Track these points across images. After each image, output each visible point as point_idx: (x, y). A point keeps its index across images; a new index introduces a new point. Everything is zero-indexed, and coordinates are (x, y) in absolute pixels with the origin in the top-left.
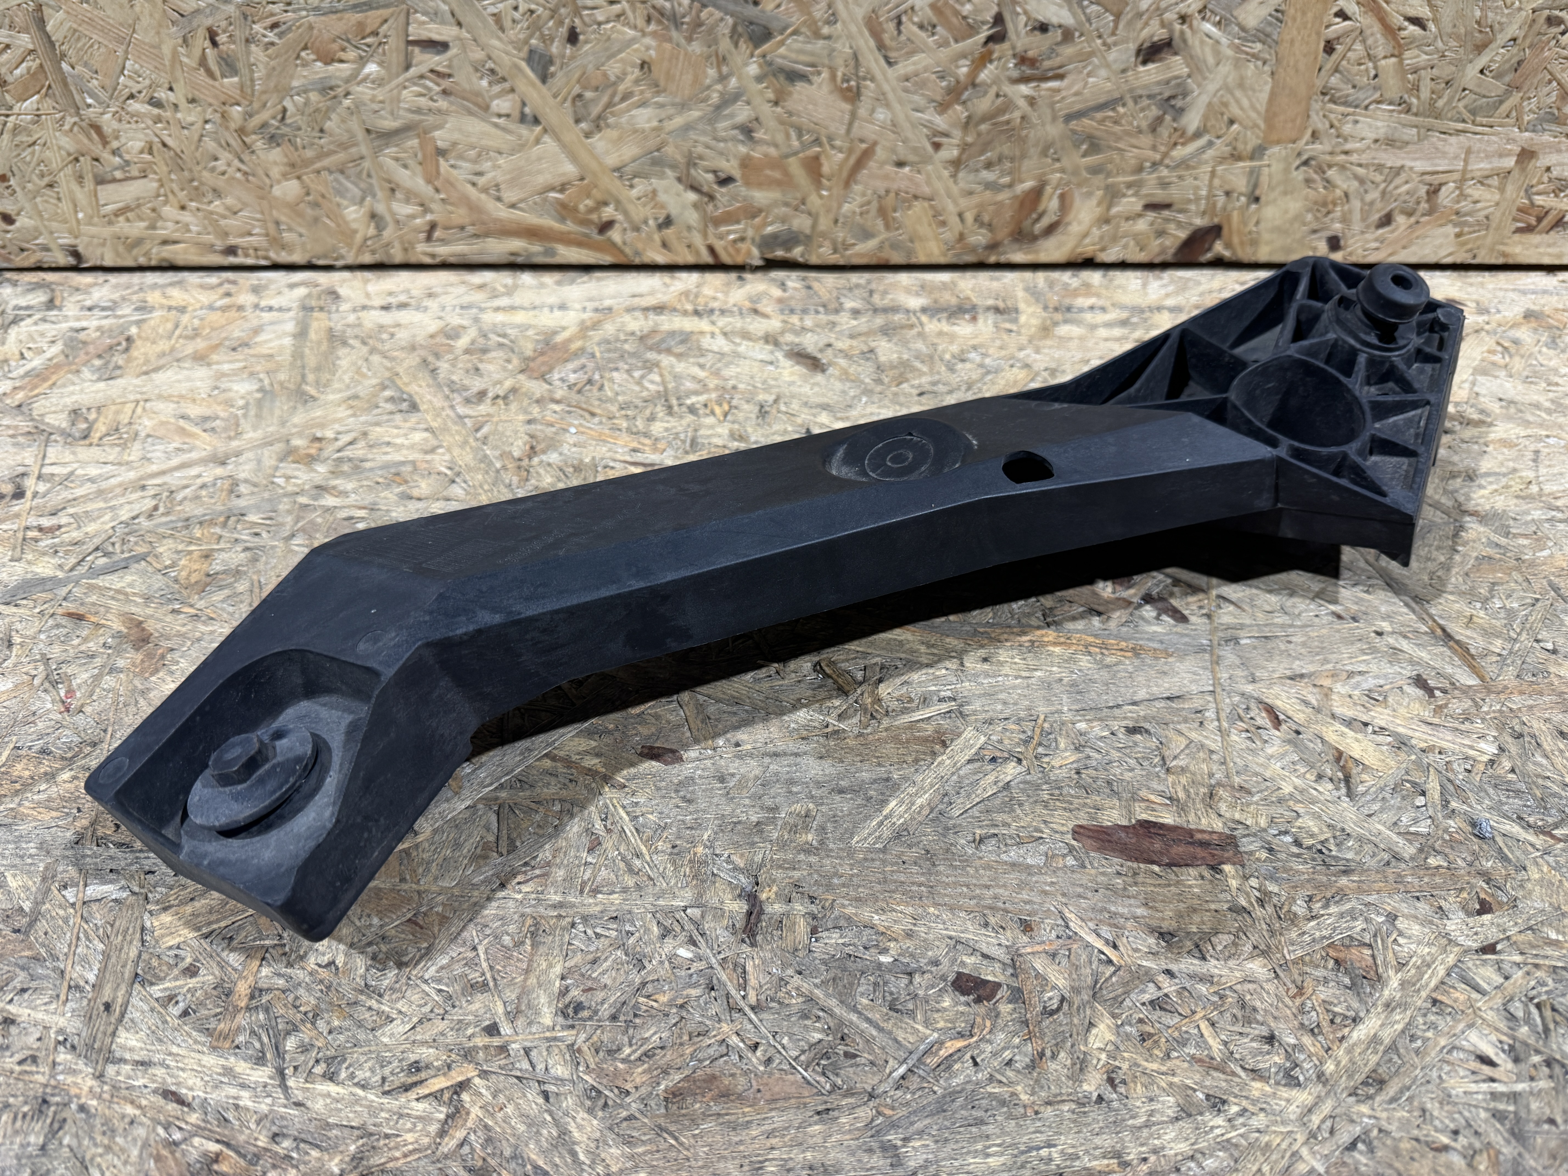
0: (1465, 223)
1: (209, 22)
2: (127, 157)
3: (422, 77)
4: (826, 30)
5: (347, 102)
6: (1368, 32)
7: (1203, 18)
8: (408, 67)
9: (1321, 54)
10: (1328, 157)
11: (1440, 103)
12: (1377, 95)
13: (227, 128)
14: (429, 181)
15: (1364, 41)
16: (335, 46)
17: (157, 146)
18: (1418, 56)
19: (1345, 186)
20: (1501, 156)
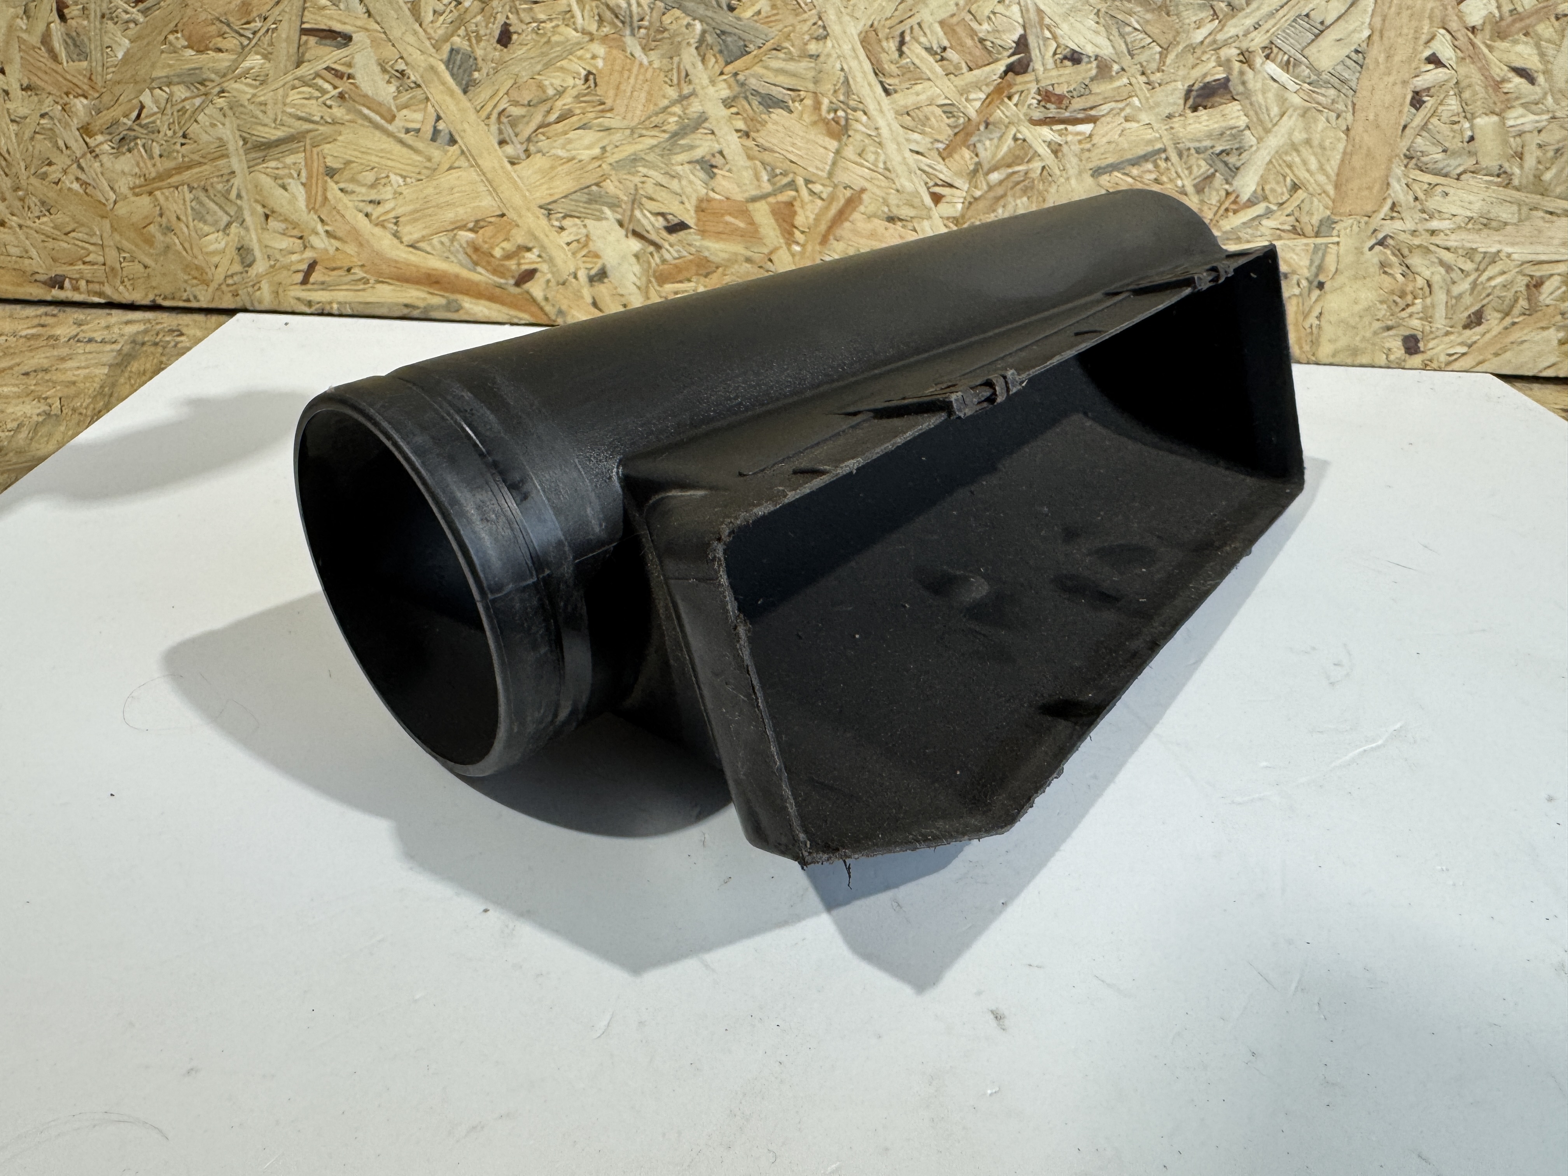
3: (316, 75)
4: (813, 47)
5: (220, 102)
7: (1267, 57)
8: (299, 63)
9: (1407, 109)
10: (1409, 237)
11: (1548, 176)
12: (1472, 162)
14: (313, 209)
15: (1459, 94)
16: (212, 29)
18: (1522, 116)
19: (1427, 274)
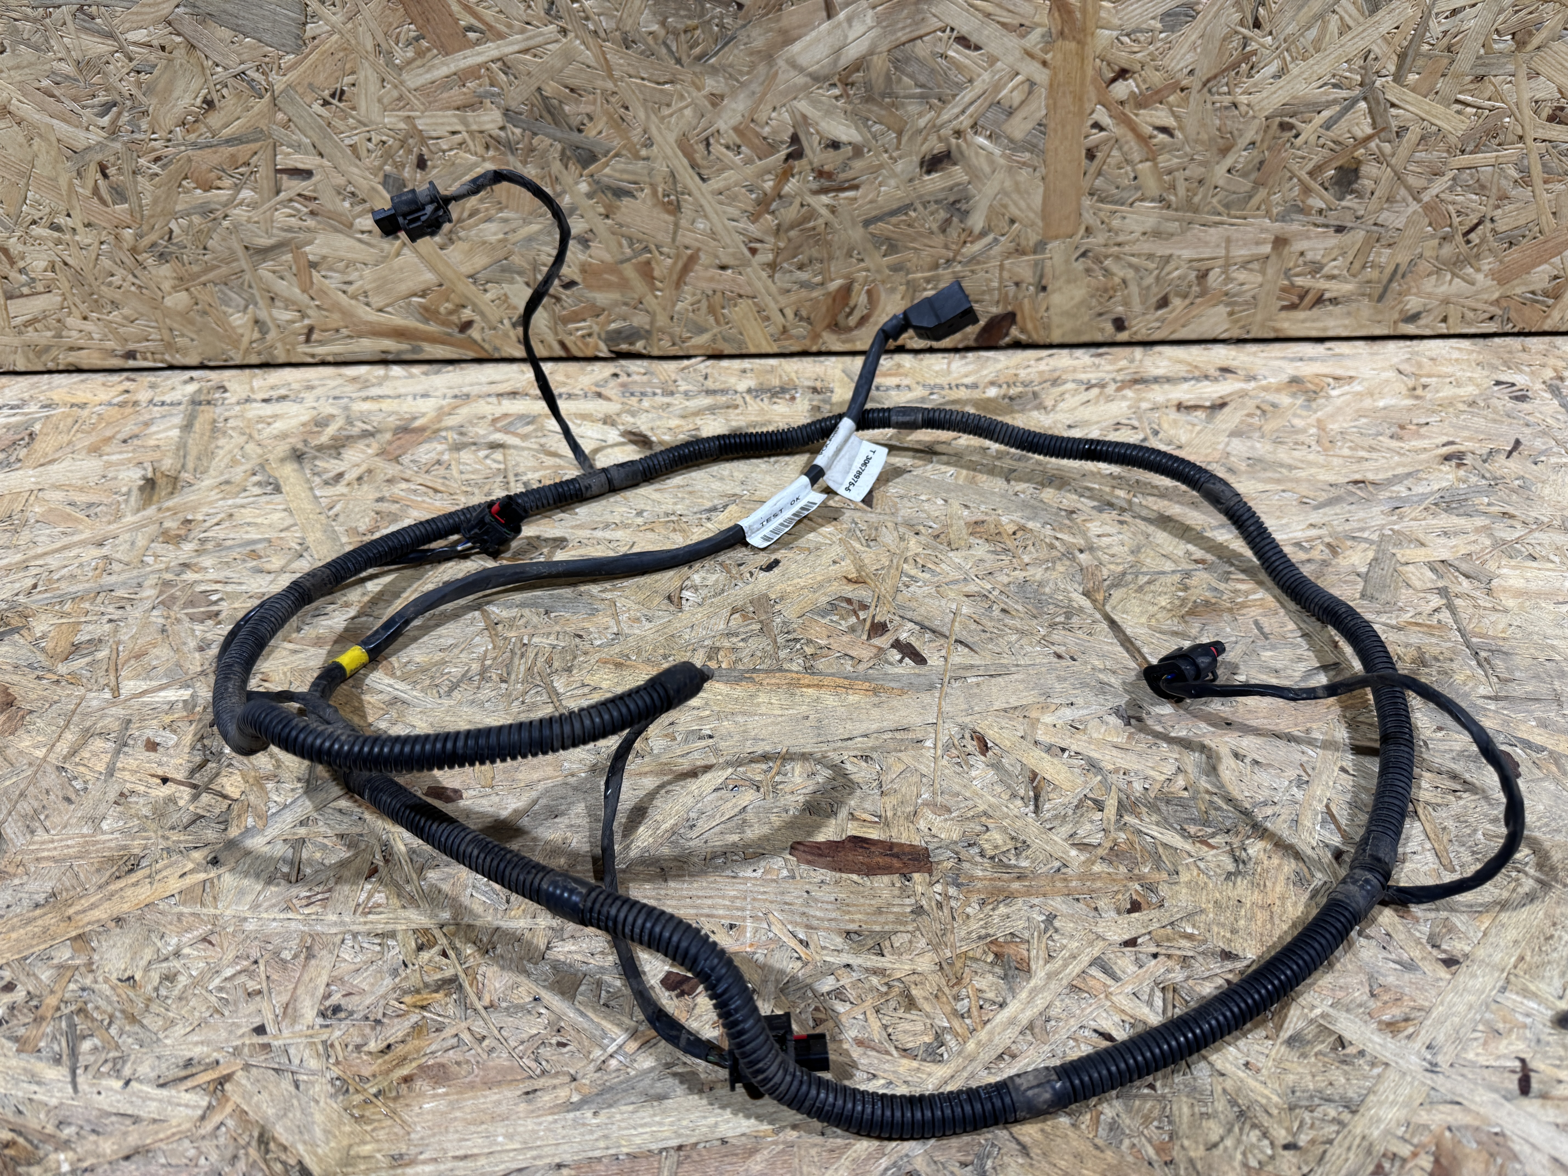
0: (1235, 303)
1: (99, 157)
2: (33, 275)
3: (291, 200)
4: (644, 152)
5: (226, 223)
6: (1123, 140)
7: (976, 133)
8: (278, 192)
9: (1085, 162)
10: (1103, 250)
11: (1196, 199)
12: (1139, 194)
13: (121, 248)
14: (304, 291)
15: (1120, 148)
16: (212, 175)
17: (59, 265)
18: (1170, 160)
19: (1121, 274)
20: (1258, 243)
